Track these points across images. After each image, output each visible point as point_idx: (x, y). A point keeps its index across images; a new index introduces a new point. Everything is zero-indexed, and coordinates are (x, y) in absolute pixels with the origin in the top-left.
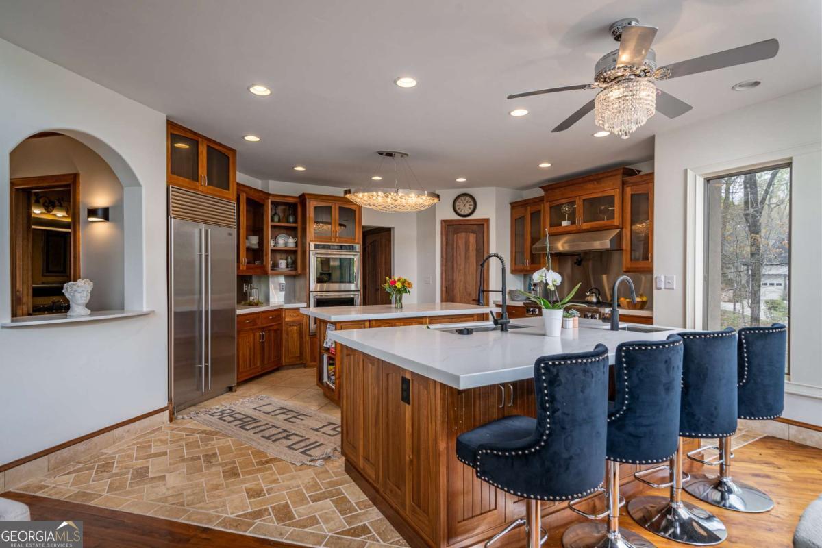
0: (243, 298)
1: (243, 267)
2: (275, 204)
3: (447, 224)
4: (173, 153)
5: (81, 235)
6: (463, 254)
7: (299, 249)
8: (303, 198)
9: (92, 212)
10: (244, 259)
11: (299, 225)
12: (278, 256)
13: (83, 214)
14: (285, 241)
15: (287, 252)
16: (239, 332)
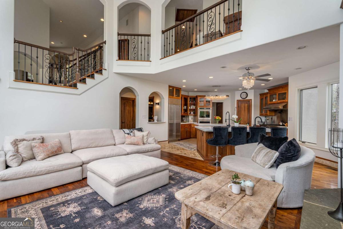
0: (182, 121)
1: (182, 114)
2: (190, 98)
3: (238, 101)
4: (169, 90)
5: (154, 107)
6: (243, 110)
7: (196, 109)
8: (197, 96)
9: (156, 104)
10: (183, 112)
11: (196, 103)
12: (191, 111)
13: (155, 104)
14: (193, 107)
15: (193, 110)
16: (181, 128)
